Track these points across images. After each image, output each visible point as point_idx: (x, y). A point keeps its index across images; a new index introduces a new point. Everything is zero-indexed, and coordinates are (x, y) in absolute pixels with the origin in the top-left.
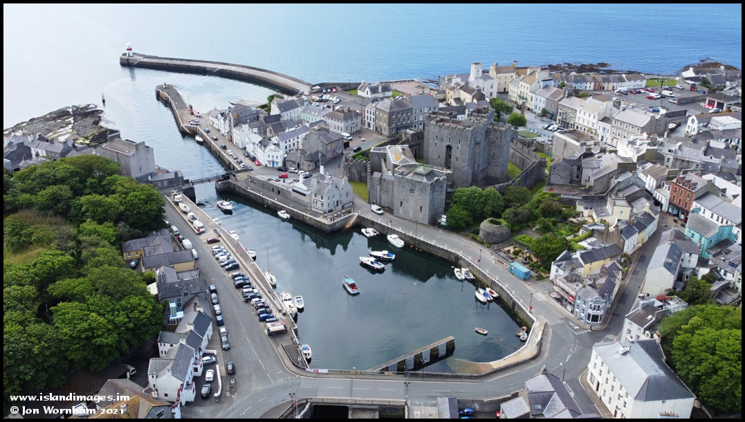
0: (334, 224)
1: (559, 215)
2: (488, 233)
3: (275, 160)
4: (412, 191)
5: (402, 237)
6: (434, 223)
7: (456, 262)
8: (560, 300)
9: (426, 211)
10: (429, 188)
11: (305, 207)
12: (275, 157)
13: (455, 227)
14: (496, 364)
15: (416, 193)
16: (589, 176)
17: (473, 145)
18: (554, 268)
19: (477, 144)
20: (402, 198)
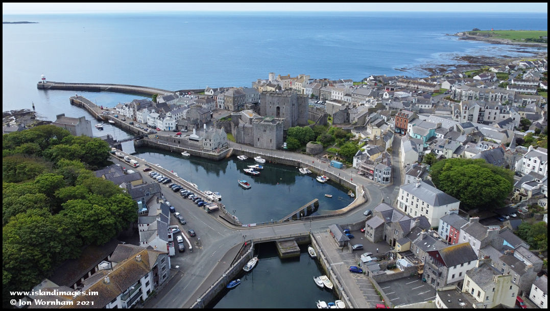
0: (220, 155)
1: (345, 137)
2: (312, 149)
3: (171, 126)
4: (265, 131)
5: (263, 157)
6: (279, 148)
7: (299, 165)
8: (364, 175)
9: (274, 142)
10: (275, 128)
11: (199, 148)
12: (170, 124)
13: (291, 149)
14: (345, 209)
15: (268, 132)
16: (354, 118)
17: (291, 106)
18: (355, 160)
19: (293, 105)
20: (259, 136)
